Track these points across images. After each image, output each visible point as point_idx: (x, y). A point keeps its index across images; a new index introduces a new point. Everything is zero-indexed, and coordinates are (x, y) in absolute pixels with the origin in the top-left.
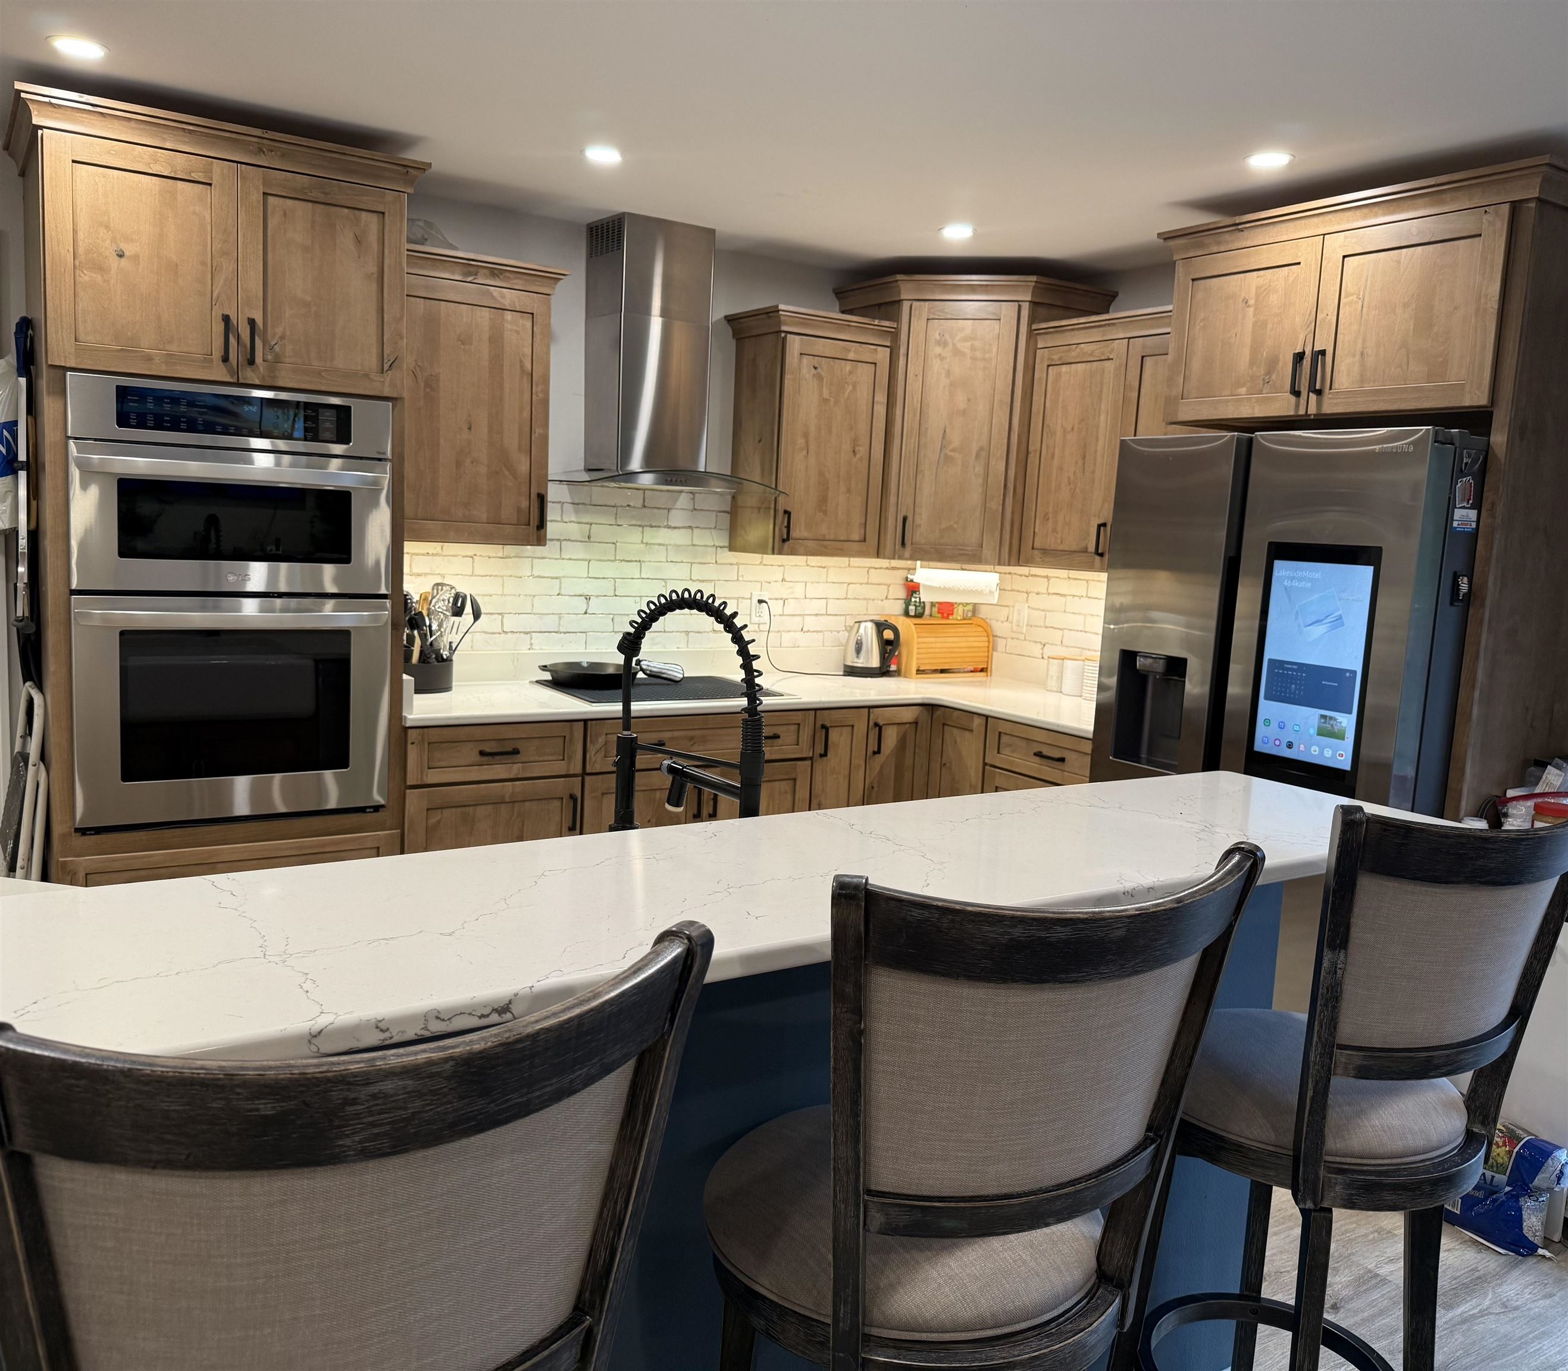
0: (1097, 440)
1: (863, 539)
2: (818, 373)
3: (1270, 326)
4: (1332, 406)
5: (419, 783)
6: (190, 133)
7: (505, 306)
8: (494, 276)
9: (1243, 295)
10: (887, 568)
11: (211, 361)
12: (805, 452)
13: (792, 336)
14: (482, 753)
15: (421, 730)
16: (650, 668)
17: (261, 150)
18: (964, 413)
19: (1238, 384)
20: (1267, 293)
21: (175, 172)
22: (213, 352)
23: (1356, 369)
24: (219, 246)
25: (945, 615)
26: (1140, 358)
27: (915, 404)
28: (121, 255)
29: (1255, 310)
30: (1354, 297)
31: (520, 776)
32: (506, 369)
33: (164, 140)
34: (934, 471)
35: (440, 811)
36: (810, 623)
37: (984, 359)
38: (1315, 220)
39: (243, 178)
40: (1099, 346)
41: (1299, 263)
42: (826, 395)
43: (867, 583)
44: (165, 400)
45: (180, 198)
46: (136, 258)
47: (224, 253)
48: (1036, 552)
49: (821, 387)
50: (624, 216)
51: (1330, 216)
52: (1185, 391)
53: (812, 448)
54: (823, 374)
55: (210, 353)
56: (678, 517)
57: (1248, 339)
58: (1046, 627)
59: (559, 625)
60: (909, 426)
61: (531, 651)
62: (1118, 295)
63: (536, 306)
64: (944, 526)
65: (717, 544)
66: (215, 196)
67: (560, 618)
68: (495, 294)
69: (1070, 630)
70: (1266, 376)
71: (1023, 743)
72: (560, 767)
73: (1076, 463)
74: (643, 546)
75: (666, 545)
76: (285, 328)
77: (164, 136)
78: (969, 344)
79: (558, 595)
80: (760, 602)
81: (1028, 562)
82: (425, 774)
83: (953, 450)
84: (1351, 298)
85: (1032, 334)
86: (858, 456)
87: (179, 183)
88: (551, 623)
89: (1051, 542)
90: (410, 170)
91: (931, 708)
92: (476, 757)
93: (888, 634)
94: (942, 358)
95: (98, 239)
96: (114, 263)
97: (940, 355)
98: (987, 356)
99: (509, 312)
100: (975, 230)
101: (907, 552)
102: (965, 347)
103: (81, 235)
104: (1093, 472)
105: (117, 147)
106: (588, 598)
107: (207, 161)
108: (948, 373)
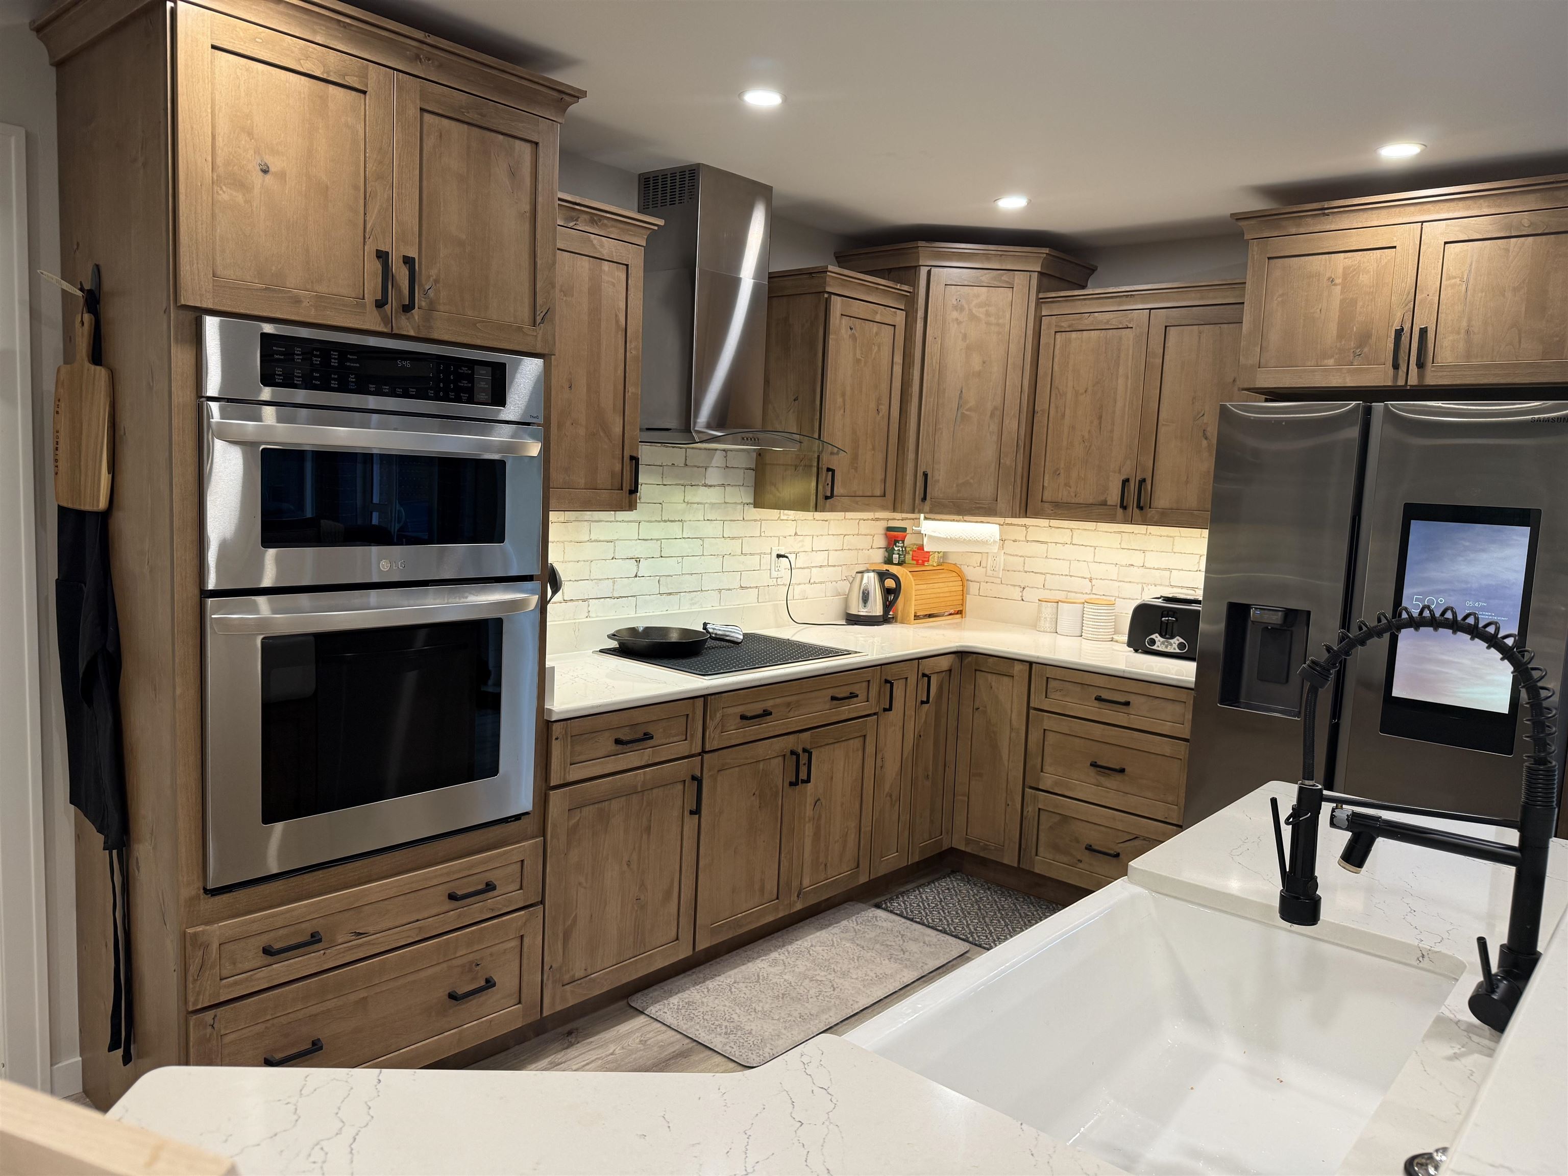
0: (1115, 401)
1: (883, 494)
2: (853, 334)
3: (1360, 304)
4: (1432, 379)
5: (562, 782)
6: (345, 27)
7: (603, 256)
8: (592, 223)
9: (1328, 275)
10: (872, 520)
11: (364, 306)
12: (842, 411)
13: (836, 297)
14: (618, 742)
15: (565, 722)
16: (715, 631)
17: (417, 57)
18: (979, 374)
19: (1325, 355)
20: (1357, 273)
21: (328, 73)
22: (366, 296)
23: (1461, 346)
24: (374, 168)
25: (920, 562)
26: (1164, 328)
27: (934, 364)
28: (265, 171)
29: (1343, 288)
30: (1458, 280)
31: (650, 762)
32: (603, 325)
33: (315, 32)
34: (952, 429)
35: (579, 810)
36: (816, 574)
37: (998, 324)
38: (1412, 208)
39: (400, 88)
40: (1115, 316)
41: (1395, 247)
42: (858, 356)
43: (858, 535)
44: (315, 353)
45: (331, 105)
46: (282, 176)
47: (379, 177)
48: (1046, 505)
49: (855, 348)
50: (699, 168)
51: (1429, 206)
52: (1261, 361)
53: (847, 406)
54: (857, 335)
55: (361, 297)
56: (713, 476)
57: (1334, 314)
58: (1026, 572)
59: (613, 589)
60: (929, 385)
61: (588, 619)
62: (1097, 269)
63: (630, 257)
64: (960, 481)
65: (744, 502)
66: (369, 108)
67: (614, 583)
68: (595, 242)
69: (1052, 574)
70: (1357, 349)
71: (1078, 689)
72: (682, 748)
73: (1092, 422)
74: (684, 505)
75: (704, 504)
76: (440, 269)
77: (315, 27)
78: (983, 310)
79: (613, 559)
80: (779, 556)
81: (1037, 514)
82: (567, 770)
83: (967, 410)
84: (1453, 281)
85: (1039, 302)
86: (881, 414)
87: (331, 87)
88: (605, 588)
89: (1064, 495)
90: (564, 96)
91: (962, 655)
92: (612, 747)
93: (890, 583)
94: (959, 323)
95: (239, 147)
96: (257, 178)
97: (957, 319)
98: (1001, 321)
99: (606, 262)
100: (1030, 202)
101: (927, 505)
102: (980, 313)
103: (220, 142)
104: (1112, 431)
105: (263, 34)
106: (638, 561)
107: (362, 64)
108: (965, 337)
